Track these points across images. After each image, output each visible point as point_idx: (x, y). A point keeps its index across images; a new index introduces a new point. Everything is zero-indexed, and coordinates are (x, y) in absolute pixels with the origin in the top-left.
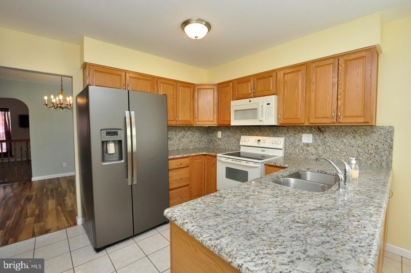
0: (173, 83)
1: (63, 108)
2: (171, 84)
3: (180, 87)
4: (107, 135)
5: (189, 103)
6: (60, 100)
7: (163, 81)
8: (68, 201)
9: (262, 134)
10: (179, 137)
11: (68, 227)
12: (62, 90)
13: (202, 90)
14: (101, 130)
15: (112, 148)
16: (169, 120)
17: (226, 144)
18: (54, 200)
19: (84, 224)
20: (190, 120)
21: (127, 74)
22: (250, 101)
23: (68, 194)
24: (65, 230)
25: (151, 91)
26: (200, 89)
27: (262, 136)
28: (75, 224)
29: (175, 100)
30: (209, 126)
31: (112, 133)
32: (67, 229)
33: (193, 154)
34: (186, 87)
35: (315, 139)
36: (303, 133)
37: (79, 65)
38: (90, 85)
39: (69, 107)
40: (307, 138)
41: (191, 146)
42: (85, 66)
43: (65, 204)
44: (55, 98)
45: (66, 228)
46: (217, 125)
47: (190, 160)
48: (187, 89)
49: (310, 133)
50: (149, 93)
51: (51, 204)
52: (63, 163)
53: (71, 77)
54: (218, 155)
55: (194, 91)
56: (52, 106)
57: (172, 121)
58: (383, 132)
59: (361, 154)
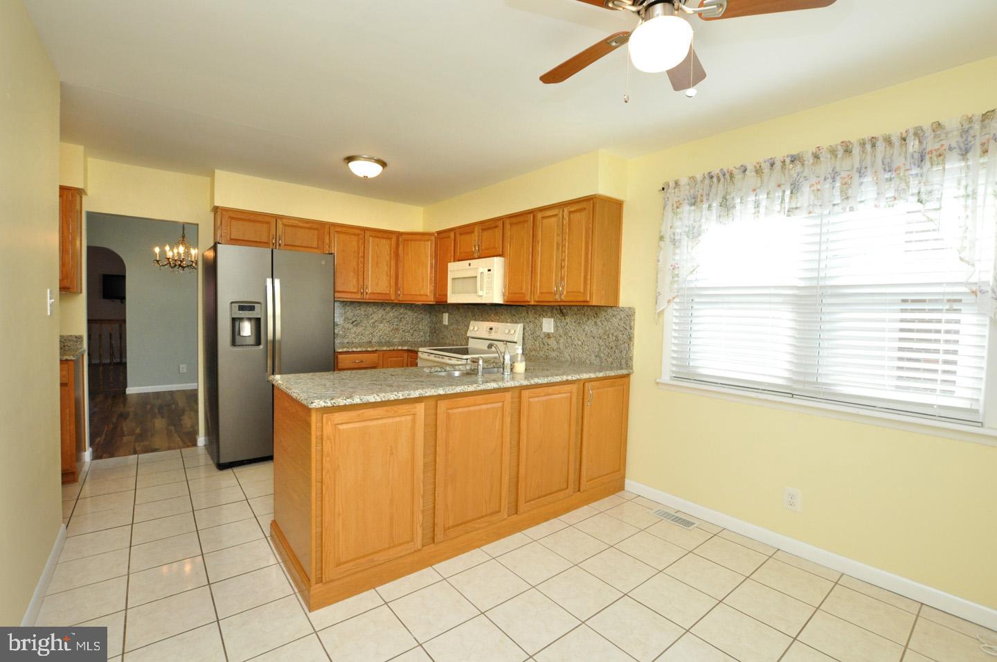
0: (358, 232)
1: (184, 267)
2: (354, 234)
3: (371, 238)
4: (239, 310)
5: (387, 265)
6: (178, 253)
7: (339, 229)
8: (187, 421)
9: (498, 318)
10: (373, 321)
11: (184, 447)
12: (183, 237)
13: (410, 242)
14: (232, 303)
15: (247, 329)
16: (339, 292)
17: (454, 336)
18: (164, 420)
19: (208, 446)
20: (388, 292)
21: (279, 221)
22: (470, 265)
23: (186, 413)
24: (179, 450)
25: (318, 244)
26: (408, 240)
27: (498, 321)
28: (195, 444)
29: (362, 259)
30: (423, 304)
31: (246, 307)
32: (183, 450)
33: (384, 349)
34: (383, 238)
35: (556, 327)
36: (544, 317)
37: (209, 208)
38: (219, 243)
39: (194, 265)
40: (548, 325)
41: (395, 338)
42: (216, 209)
43: (181, 424)
44: (172, 249)
45: (180, 448)
46: (434, 303)
47: (379, 356)
48: (384, 241)
49: (552, 317)
50: (316, 248)
51: (160, 423)
52: (181, 366)
53: (197, 225)
54: (420, 349)
55: (397, 245)
56: (166, 263)
57: (354, 293)
58: (622, 316)
59: (602, 348)
